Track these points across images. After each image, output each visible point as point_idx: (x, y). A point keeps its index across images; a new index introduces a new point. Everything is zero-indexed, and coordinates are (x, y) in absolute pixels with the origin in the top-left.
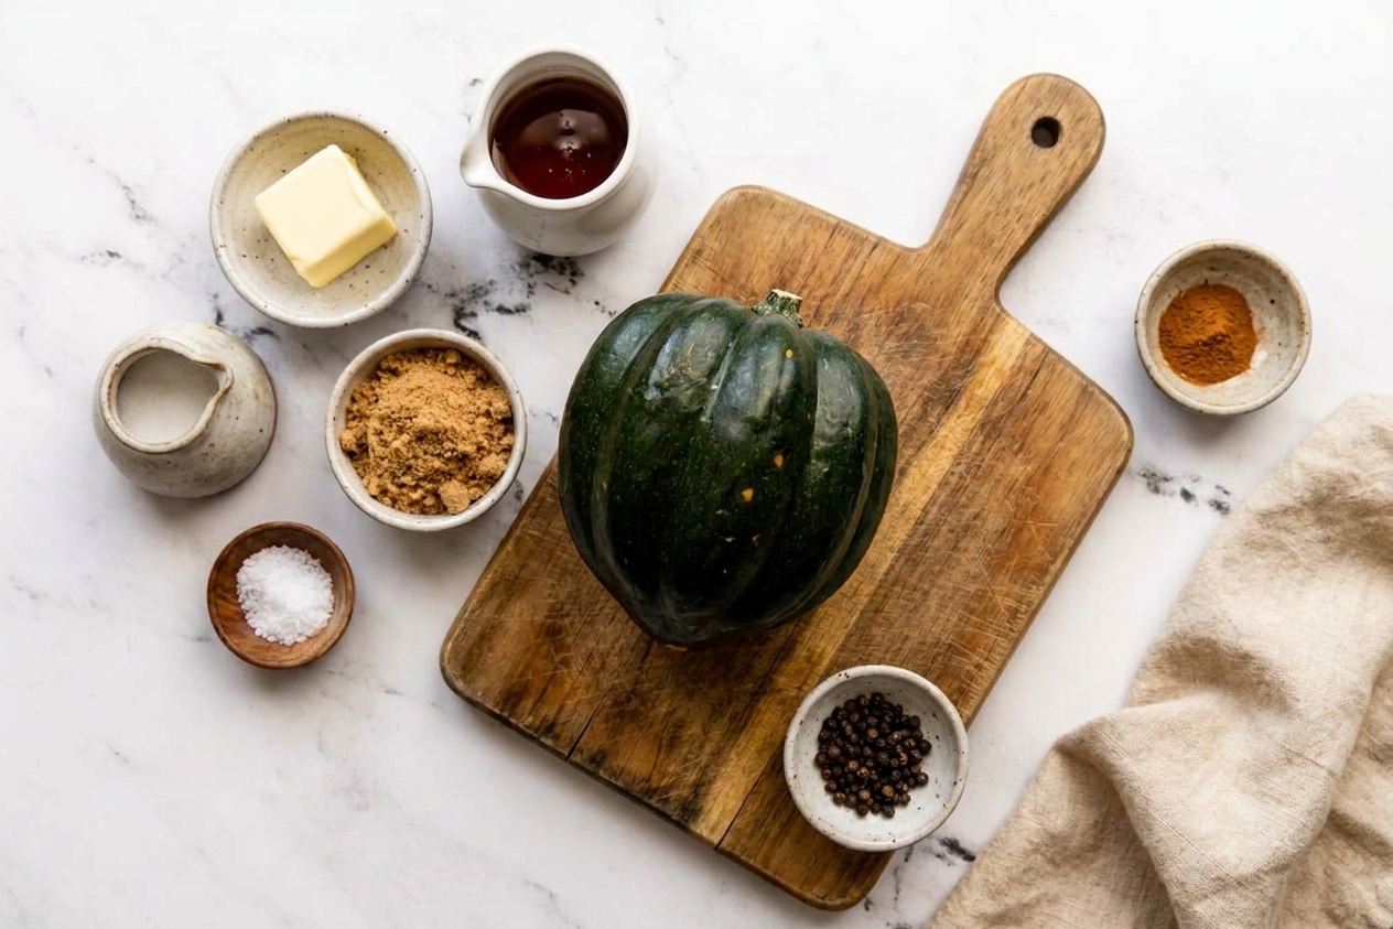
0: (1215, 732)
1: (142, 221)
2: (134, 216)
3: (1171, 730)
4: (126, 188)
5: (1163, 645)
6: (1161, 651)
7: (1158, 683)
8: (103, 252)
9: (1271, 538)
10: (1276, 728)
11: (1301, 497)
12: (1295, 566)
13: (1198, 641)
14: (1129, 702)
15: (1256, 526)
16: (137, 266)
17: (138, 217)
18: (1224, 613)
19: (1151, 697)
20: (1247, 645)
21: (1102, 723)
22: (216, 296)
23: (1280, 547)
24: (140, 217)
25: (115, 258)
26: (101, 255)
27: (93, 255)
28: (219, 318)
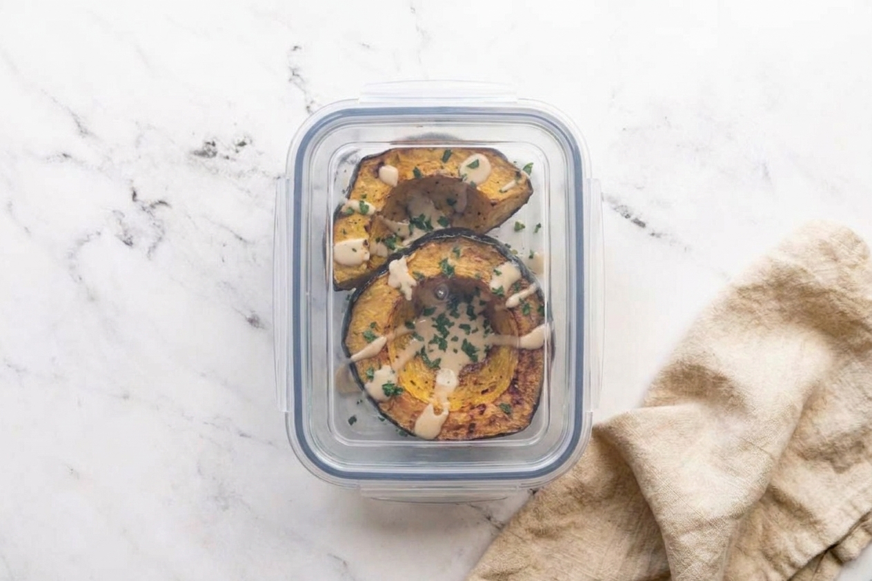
0: (697, 428)
1: (85, 135)
2: (79, 132)
3: (671, 423)
4: (73, 114)
5: (669, 369)
6: (667, 372)
7: (662, 394)
8: (60, 154)
9: (744, 305)
10: (738, 426)
11: (768, 281)
12: (758, 325)
13: (692, 367)
14: (644, 405)
15: (736, 297)
16: (81, 163)
17: (82, 132)
18: (711, 349)
19: (657, 403)
20: (724, 371)
21: (625, 417)
22: (132, 181)
23: (751, 312)
24: (84, 132)
25: (68, 158)
26: (59, 156)
27: (54, 156)
28: (135, 195)
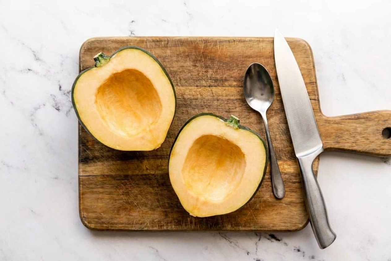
1: (38, 61)
2: (36, 59)
4: (33, 51)
8: (27, 69)
16: (36, 73)
17: (37, 59)
22: (59, 81)
24: (38, 59)
25: (31, 71)
26: (26, 70)
27: (24, 70)
28: (60, 88)
